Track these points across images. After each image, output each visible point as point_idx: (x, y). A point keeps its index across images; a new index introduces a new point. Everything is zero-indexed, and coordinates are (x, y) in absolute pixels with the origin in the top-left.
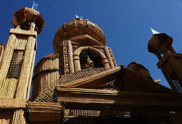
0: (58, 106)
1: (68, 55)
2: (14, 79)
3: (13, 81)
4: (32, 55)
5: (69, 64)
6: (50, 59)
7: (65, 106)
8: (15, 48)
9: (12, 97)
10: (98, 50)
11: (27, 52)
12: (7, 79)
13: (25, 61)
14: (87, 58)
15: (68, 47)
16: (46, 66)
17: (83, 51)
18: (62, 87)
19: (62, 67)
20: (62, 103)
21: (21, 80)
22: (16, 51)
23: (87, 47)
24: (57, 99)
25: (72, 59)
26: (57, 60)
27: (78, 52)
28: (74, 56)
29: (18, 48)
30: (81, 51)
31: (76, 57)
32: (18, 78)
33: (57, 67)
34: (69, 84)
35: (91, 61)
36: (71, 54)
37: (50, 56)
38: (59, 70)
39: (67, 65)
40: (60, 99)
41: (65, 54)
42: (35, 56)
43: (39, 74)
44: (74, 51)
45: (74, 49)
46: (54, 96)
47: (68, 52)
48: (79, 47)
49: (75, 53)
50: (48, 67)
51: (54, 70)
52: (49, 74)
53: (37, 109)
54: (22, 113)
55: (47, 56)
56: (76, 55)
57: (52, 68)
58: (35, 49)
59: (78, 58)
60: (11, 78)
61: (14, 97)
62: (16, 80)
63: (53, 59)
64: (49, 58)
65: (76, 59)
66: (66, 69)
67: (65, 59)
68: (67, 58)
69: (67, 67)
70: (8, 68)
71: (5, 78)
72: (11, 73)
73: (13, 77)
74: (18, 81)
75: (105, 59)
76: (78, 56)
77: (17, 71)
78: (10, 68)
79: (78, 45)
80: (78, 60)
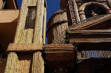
0: (71, 46)
1: (74, 11)
2: (30, 29)
3: (30, 31)
5: (75, 18)
6: (59, 13)
7: (77, 46)
8: (29, 6)
9: (31, 42)
10: (101, 4)
11: (39, 9)
14: (91, 12)
15: (73, 5)
16: (56, 20)
17: (87, 6)
20: (74, 44)
21: (37, 29)
22: (30, 8)
23: (90, 3)
24: (69, 41)
25: (78, 14)
26: (65, 14)
27: (83, 8)
28: (79, 12)
29: (31, 5)
30: (85, 7)
31: (81, 13)
33: (66, 19)
35: (96, 14)
36: (77, 10)
37: (59, 11)
38: (68, 21)
40: (71, 41)
41: (71, 11)
42: (46, 12)
44: (78, 8)
45: (79, 6)
46: (66, 38)
47: (73, 9)
48: (82, 4)
49: (80, 9)
50: (58, 20)
51: (64, 22)
52: (60, 26)
53: (53, 50)
54: (40, 54)
55: (56, 12)
56: (81, 11)
57: (62, 21)
58: (45, 6)
59: (83, 13)
60: (28, 28)
61: (32, 42)
62: (32, 30)
63: (61, 13)
64: (58, 14)
65: (82, 14)
66: (74, 23)
67: (72, 15)
68: (74, 14)
69: (74, 21)
70: (25, 21)
71: (24, 29)
72: (27, 25)
73: (29, 28)
74: (34, 30)
75: (109, 10)
76: (83, 11)
77: (32, 23)
78: (26, 21)
79: (82, 2)
80: (84, 14)
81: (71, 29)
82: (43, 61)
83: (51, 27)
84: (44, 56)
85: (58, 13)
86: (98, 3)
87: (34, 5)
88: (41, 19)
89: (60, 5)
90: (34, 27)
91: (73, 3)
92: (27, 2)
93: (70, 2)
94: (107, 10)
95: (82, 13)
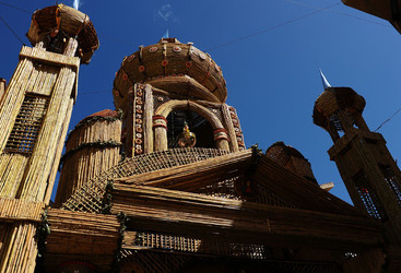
0: (111, 222)
1: (142, 114)
2: (20, 157)
3: (18, 162)
4: (64, 108)
5: (142, 133)
6: (104, 120)
7: (126, 224)
8: (30, 91)
9: (12, 194)
10: (208, 111)
11: (54, 102)
12: (6, 156)
13: (49, 119)
14: (183, 126)
15: (144, 100)
16: (93, 135)
17: (176, 109)
18: (123, 182)
19: (127, 140)
20: (121, 218)
21: (37, 160)
22: (30, 97)
23: (185, 102)
24: (109, 208)
25: (150, 124)
26: (119, 123)
27: (165, 110)
28: (156, 117)
29: (35, 91)
30: (171, 110)
31: (159, 122)
32: (29, 154)
33: (118, 139)
34: (139, 178)
35: (191, 134)
36: (150, 113)
37: (104, 113)
38: (121, 146)
39: (140, 136)
40: (117, 208)
41: (137, 113)
42: (70, 112)
43: (76, 149)
44: (155, 108)
45: (157, 104)
46: (105, 200)
47: (143, 109)
48: (166, 101)
49: (159, 113)
50: (97, 138)
51: (110, 146)
52: (98, 153)
53: (65, 225)
54: (32, 231)
55: (98, 114)
56: (159, 117)
57: (106, 140)
58: (73, 96)
59: (164, 123)
60: (14, 153)
61: (18, 196)
62: (24, 159)
63: (109, 121)
64: (101, 119)
65: (160, 126)
66: (136, 144)
67: (136, 123)
68: (141, 122)
69: (138, 141)
70: (10, 131)
71: (1, 152)
72: (14, 143)
73: (18, 153)
74: (28, 162)
75: (221, 130)
76: (164, 119)
77: (28, 141)
78: (13, 132)
79: (166, 95)
80: (164, 127)
81: (122, 179)
82: (36, 251)
83: (76, 151)
84: (41, 237)
87: (42, 92)
88: (53, 134)
90: (31, 154)
91: (145, 93)
92: (27, 77)
94: (217, 129)
95: (160, 124)
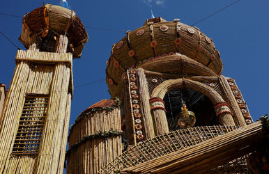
1: (138, 99)
2: (27, 159)
3: (26, 163)
4: (63, 104)
5: (141, 119)
6: (103, 110)
8: (29, 92)
10: (205, 86)
11: (53, 100)
12: (14, 160)
13: (51, 117)
14: (181, 105)
15: (138, 83)
16: (94, 126)
17: (171, 89)
18: (131, 172)
19: (127, 127)
21: (44, 160)
22: (30, 98)
23: (180, 80)
25: (148, 109)
26: (117, 112)
27: (161, 91)
28: (152, 100)
29: (34, 92)
30: (166, 90)
31: (156, 104)
32: (35, 155)
33: (118, 127)
35: (190, 113)
36: (146, 97)
37: (101, 103)
38: (122, 134)
39: (139, 121)
41: (133, 99)
42: (69, 107)
43: (79, 144)
44: (151, 91)
45: (152, 87)
47: (138, 93)
48: (160, 82)
49: (155, 95)
50: (98, 129)
51: (112, 135)
52: (101, 145)
55: (96, 105)
56: (157, 99)
57: (107, 131)
58: (70, 91)
59: (162, 105)
60: (21, 156)
62: (32, 161)
63: (108, 111)
65: (158, 108)
66: (136, 130)
67: (134, 109)
68: (138, 107)
69: (138, 127)
70: (15, 134)
71: (9, 156)
72: (21, 145)
73: (25, 155)
74: (36, 162)
75: (222, 104)
76: (161, 100)
77: (33, 141)
78: (18, 135)
79: (160, 76)
80: (162, 109)
85: (98, 108)
86: (197, 83)
87: (41, 92)
88: (56, 131)
89: (107, 73)
90: (37, 155)
91: (138, 77)
92: (25, 80)
93: (130, 73)
94: (218, 104)
95: (158, 106)
